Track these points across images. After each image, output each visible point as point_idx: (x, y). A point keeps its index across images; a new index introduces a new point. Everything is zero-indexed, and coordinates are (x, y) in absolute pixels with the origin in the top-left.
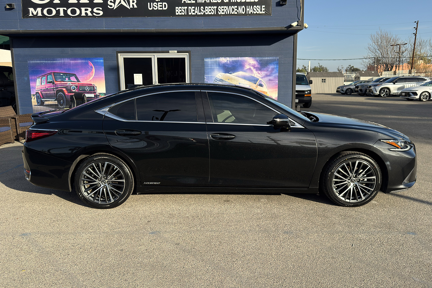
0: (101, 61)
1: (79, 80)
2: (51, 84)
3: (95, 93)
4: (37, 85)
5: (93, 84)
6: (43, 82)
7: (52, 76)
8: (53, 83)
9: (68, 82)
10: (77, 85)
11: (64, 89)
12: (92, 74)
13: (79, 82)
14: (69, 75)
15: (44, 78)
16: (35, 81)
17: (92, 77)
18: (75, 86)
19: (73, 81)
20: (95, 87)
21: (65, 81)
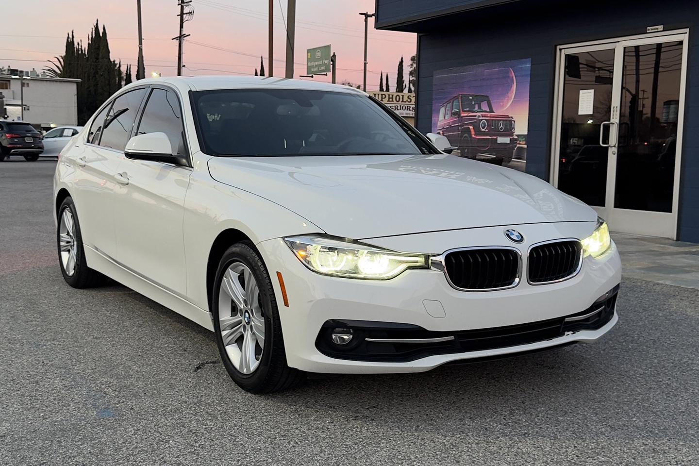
0: (528, 65)
1: (492, 108)
2: (456, 118)
3: (512, 134)
4: (439, 120)
5: (510, 116)
6: (447, 114)
7: (459, 103)
8: (460, 115)
9: (478, 112)
10: (489, 118)
11: (471, 127)
12: (511, 95)
13: (492, 111)
14: (481, 98)
15: (449, 105)
16: (438, 112)
17: (511, 101)
18: (485, 120)
19: (484, 109)
20: (513, 122)
21: (474, 112)
